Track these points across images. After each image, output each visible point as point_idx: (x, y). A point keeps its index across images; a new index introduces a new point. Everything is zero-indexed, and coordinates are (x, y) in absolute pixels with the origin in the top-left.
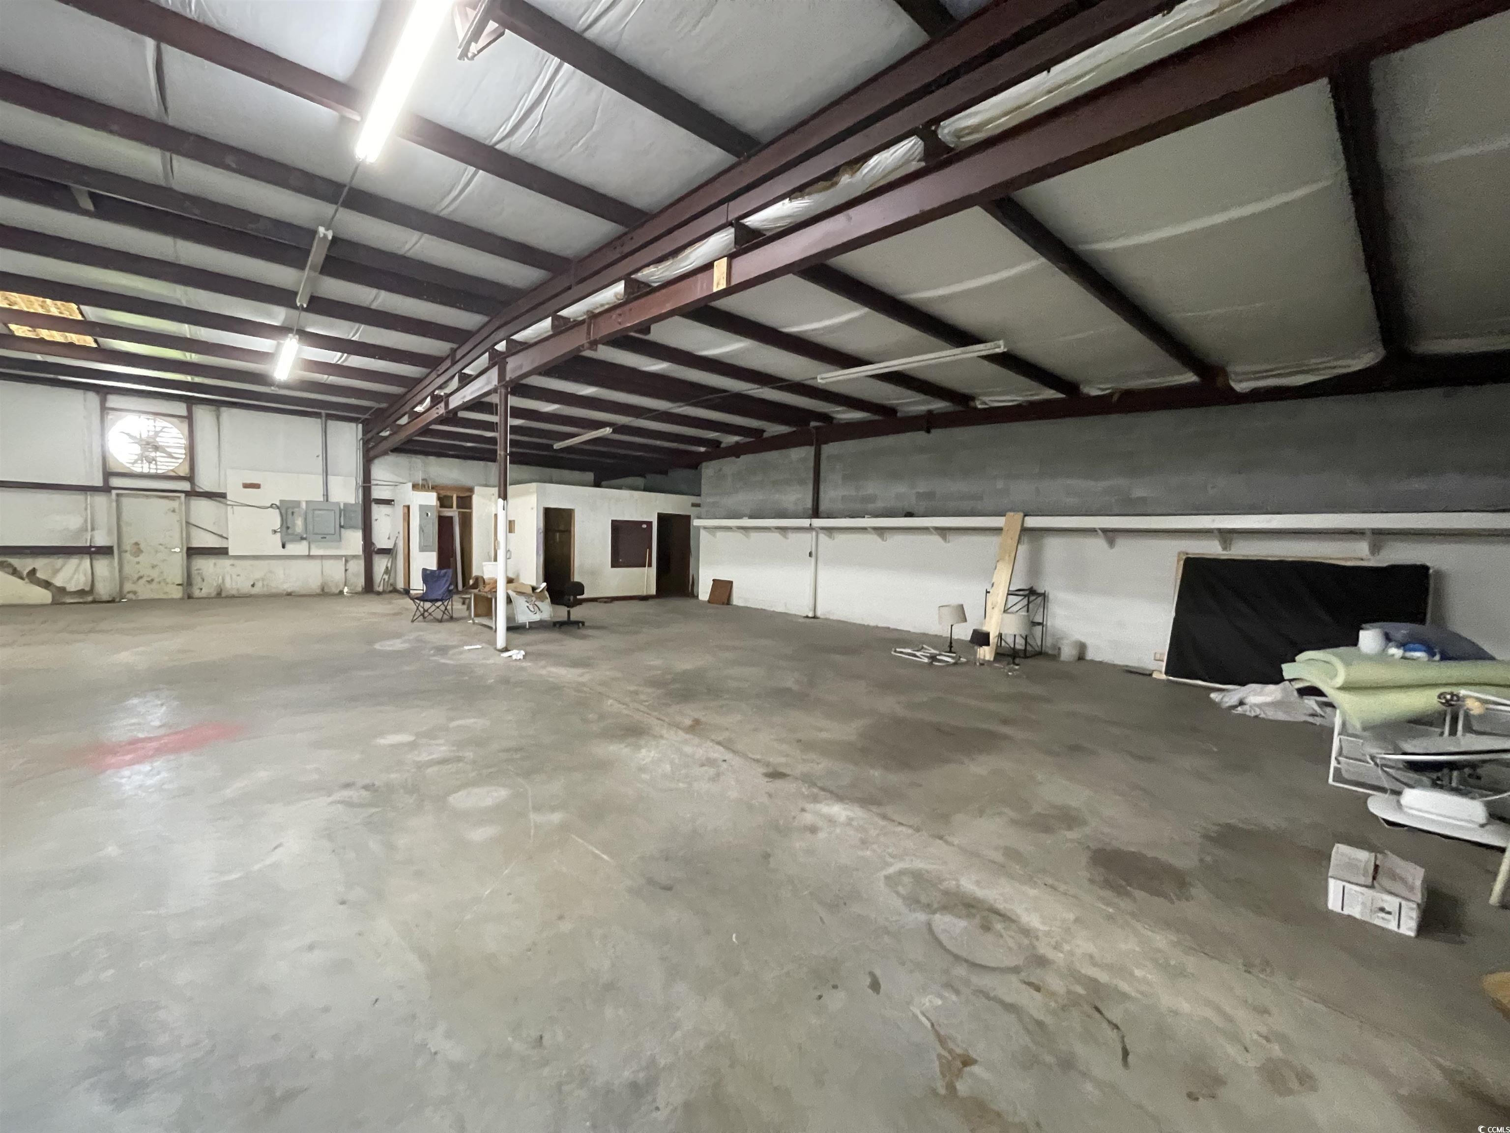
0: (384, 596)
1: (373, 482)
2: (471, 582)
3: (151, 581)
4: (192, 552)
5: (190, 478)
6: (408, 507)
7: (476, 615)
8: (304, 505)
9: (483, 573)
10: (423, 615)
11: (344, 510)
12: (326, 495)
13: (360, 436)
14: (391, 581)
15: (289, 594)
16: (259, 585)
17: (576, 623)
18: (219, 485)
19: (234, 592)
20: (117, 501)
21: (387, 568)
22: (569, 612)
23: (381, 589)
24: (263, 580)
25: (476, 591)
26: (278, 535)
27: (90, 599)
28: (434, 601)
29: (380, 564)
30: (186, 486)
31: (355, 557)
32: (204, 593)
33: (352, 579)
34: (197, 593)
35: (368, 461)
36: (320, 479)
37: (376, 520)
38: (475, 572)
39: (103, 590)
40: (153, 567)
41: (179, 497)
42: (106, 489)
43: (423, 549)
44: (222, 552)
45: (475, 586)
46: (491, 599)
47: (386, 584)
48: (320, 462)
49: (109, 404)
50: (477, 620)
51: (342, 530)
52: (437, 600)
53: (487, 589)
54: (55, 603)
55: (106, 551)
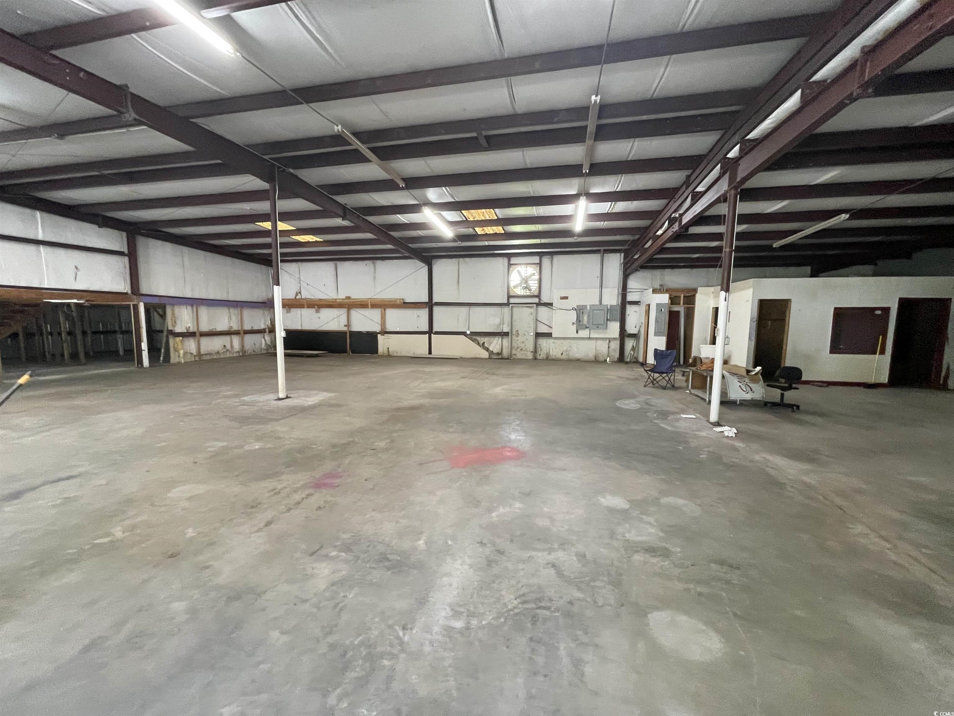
0: (631, 365)
1: (628, 290)
2: (691, 361)
3: (521, 350)
4: (538, 335)
5: (538, 296)
6: (649, 305)
7: (692, 388)
8: (588, 308)
9: (700, 354)
10: (652, 382)
11: (610, 310)
12: (601, 301)
13: (622, 261)
14: (635, 355)
15: (578, 360)
16: (565, 354)
17: (791, 406)
18: (550, 299)
19: (553, 357)
20: (512, 310)
21: (633, 346)
22: (782, 395)
23: (628, 360)
24: (567, 351)
25: (694, 368)
26: (575, 325)
27: (501, 357)
28: (661, 373)
29: (630, 344)
30: (536, 300)
31: (614, 339)
32: (541, 358)
33: (612, 353)
34: (538, 357)
35: (626, 277)
36: (598, 291)
37: (629, 315)
38: (694, 353)
39: (506, 353)
40: (523, 343)
41: (534, 306)
42: (508, 304)
43: (657, 334)
44: (549, 335)
45: (694, 364)
46: (706, 377)
47: (632, 357)
48: (598, 281)
49: (511, 262)
50: (693, 391)
51: (608, 322)
52: (663, 373)
53: (704, 367)
54: (490, 358)
55: (506, 334)
